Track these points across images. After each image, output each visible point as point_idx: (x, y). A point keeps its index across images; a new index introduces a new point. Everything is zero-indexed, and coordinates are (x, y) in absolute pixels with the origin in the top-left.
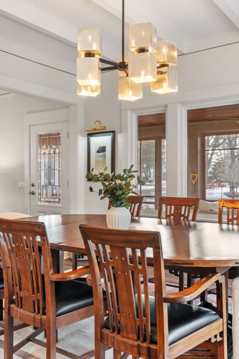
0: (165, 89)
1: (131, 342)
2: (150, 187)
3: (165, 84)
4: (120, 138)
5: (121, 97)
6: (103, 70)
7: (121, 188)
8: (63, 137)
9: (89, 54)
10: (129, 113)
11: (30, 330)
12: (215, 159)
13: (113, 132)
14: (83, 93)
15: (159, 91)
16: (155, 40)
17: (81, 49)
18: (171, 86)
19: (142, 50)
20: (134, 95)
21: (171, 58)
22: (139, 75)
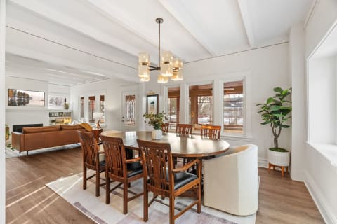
0: (177, 79)
1: (159, 189)
2: (174, 117)
3: (177, 76)
4: (160, 98)
5: (159, 82)
6: (151, 70)
7: (158, 121)
8: (136, 97)
9: (144, 64)
10: (164, 87)
11: (118, 183)
12: (204, 105)
13: (157, 96)
14: (142, 80)
15: (175, 80)
16: (172, 58)
17: (140, 61)
18: (180, 77)
19: (166, 63)
20: (165, 80)
21: (180, 66)
22: (165, 73)
